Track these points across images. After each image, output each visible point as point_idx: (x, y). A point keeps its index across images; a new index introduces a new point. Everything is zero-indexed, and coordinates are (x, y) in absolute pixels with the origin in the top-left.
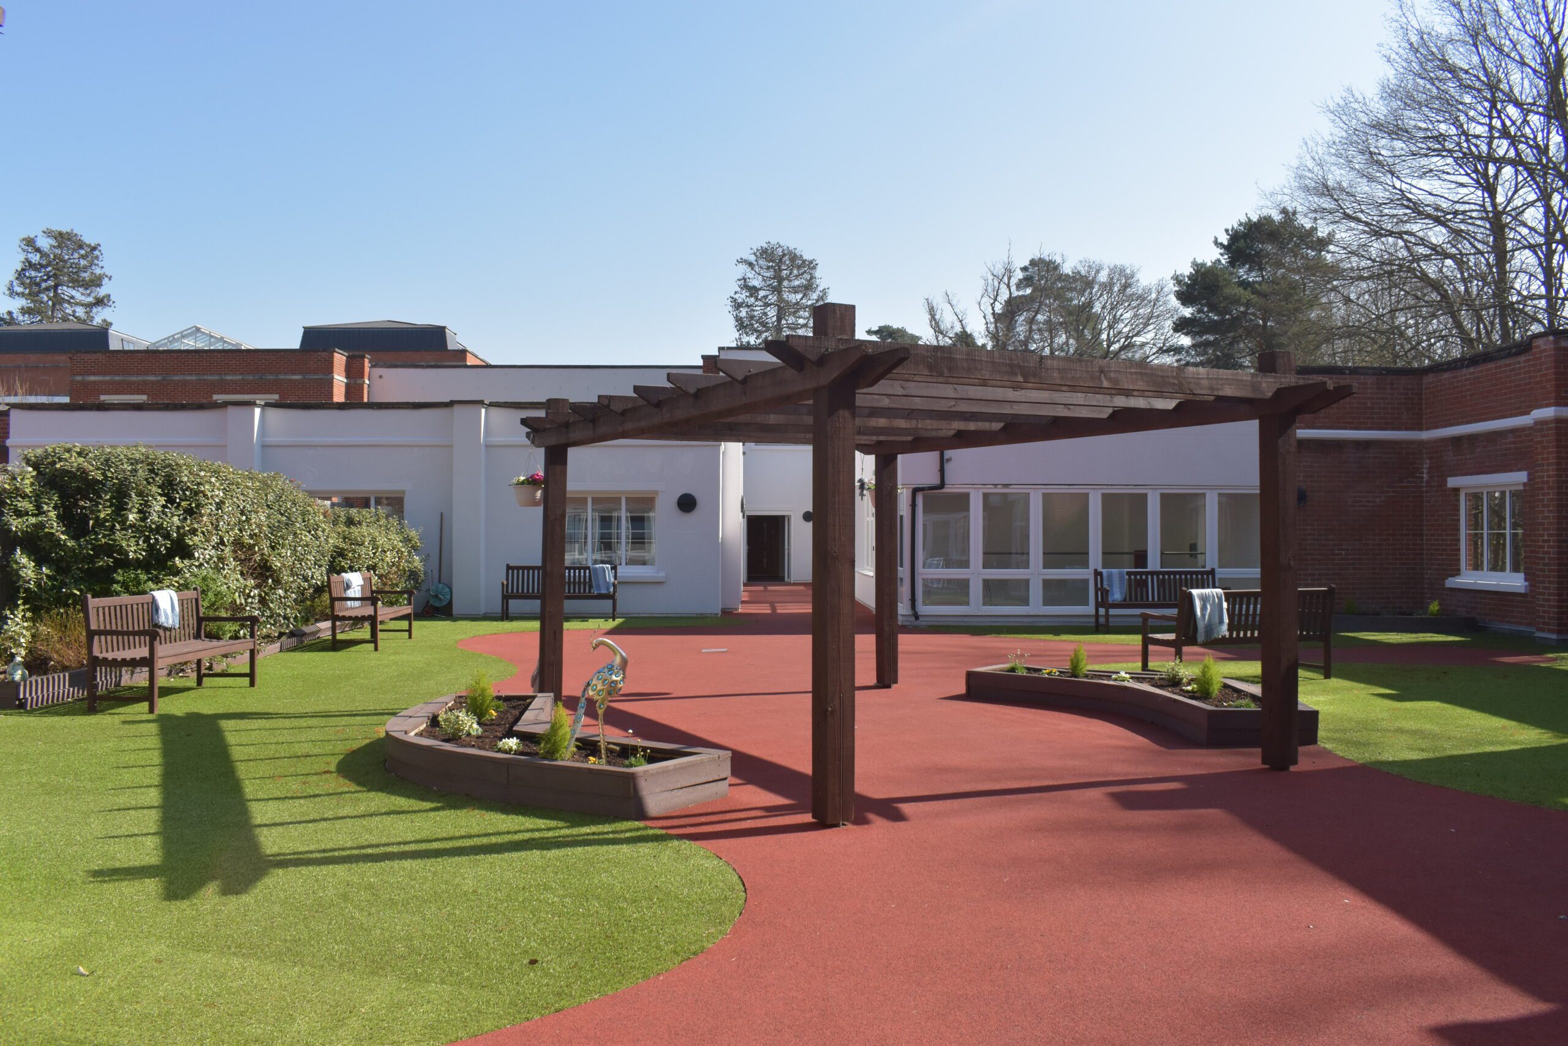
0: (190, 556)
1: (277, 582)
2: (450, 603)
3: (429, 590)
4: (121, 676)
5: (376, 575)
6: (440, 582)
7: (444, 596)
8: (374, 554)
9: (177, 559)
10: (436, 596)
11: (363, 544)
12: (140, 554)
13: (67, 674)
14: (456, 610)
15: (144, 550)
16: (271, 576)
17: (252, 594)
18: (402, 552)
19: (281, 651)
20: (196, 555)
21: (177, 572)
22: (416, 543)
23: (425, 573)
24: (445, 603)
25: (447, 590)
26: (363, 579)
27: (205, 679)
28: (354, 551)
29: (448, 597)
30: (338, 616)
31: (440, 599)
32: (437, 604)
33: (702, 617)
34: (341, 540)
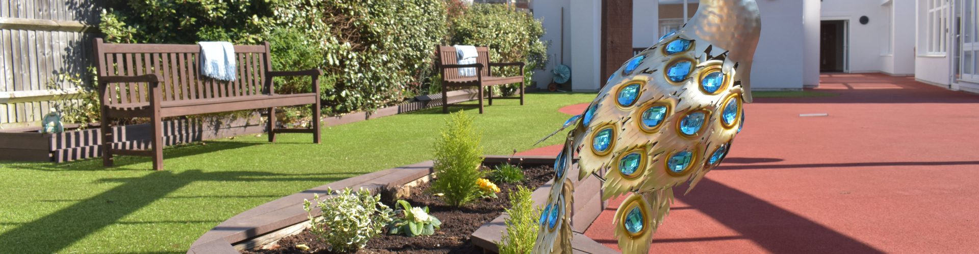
0: (270, 14)
1: (381, 46)
2: (570, 81)
3: (552, 71)
4: (201, 131)
5: (498, 53)
6: (562, 63)
7: (564, 75)
8: (497, 35)
9: (255, 17)
10: (558, 75)
11: (487, 27)
12: (221, 13)
13: (124, 128)
14: (574, 86)
15: (224, 9)
16: (374, 42)
17: (350, 57)
18: (523, 35)
19: (399, 113)
20: (276, 13)
21: (257, 30)
22: (539, 30)
23: (548, 56)
24: (566, 80)
25: (567, 70)
26: (478, 52)
27: (276, 135)
28: (479, 32)
29: (568, 75)
30: (447, 82)
31: (561, 77)
32: (560, 82)
33: (786, 91)
34: (469, 24)
